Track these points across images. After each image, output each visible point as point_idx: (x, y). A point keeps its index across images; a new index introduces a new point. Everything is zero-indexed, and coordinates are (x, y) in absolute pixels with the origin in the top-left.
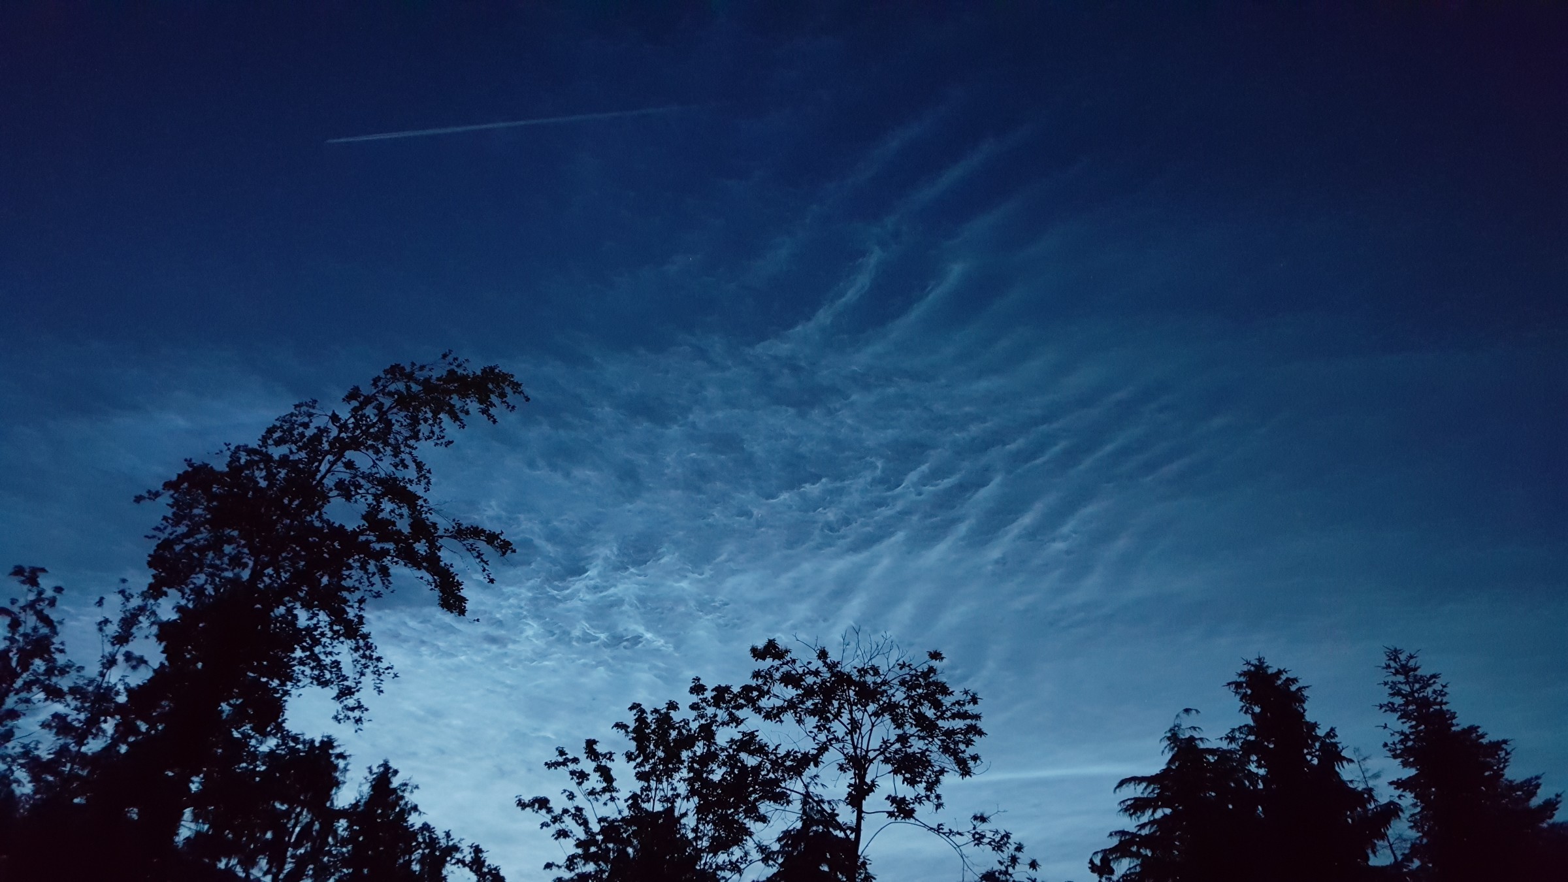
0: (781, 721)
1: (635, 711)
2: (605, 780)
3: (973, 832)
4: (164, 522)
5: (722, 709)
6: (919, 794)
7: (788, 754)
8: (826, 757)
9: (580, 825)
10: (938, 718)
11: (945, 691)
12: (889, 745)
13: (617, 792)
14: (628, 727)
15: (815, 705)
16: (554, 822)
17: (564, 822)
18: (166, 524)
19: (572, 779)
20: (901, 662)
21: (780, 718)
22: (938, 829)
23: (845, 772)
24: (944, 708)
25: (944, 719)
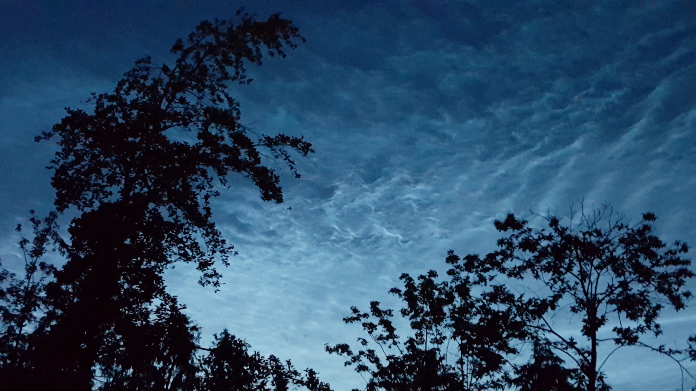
0: (522, 278)
1: (404, 280)
2: (388, 330)
3: (690, 350)
4: (57, 157)
5: (472, 272)
6: (640, 325)
7: (530, 302)
8: (560, 302)
9: (373, 362)
10: (653, 266)
11: (658, 243)
12: (614, 289)
13: (397, 338)
14: (401, 291)
15: (549, 263)
16: (354, 362)
17: (361, 361)
18: (58, 158)
19: (364, 329)
20: (619, 224)
21: (520, 275)
22: (661, 349)
23: (577, 312)
24: (659, 257)
25: (659, 265)
